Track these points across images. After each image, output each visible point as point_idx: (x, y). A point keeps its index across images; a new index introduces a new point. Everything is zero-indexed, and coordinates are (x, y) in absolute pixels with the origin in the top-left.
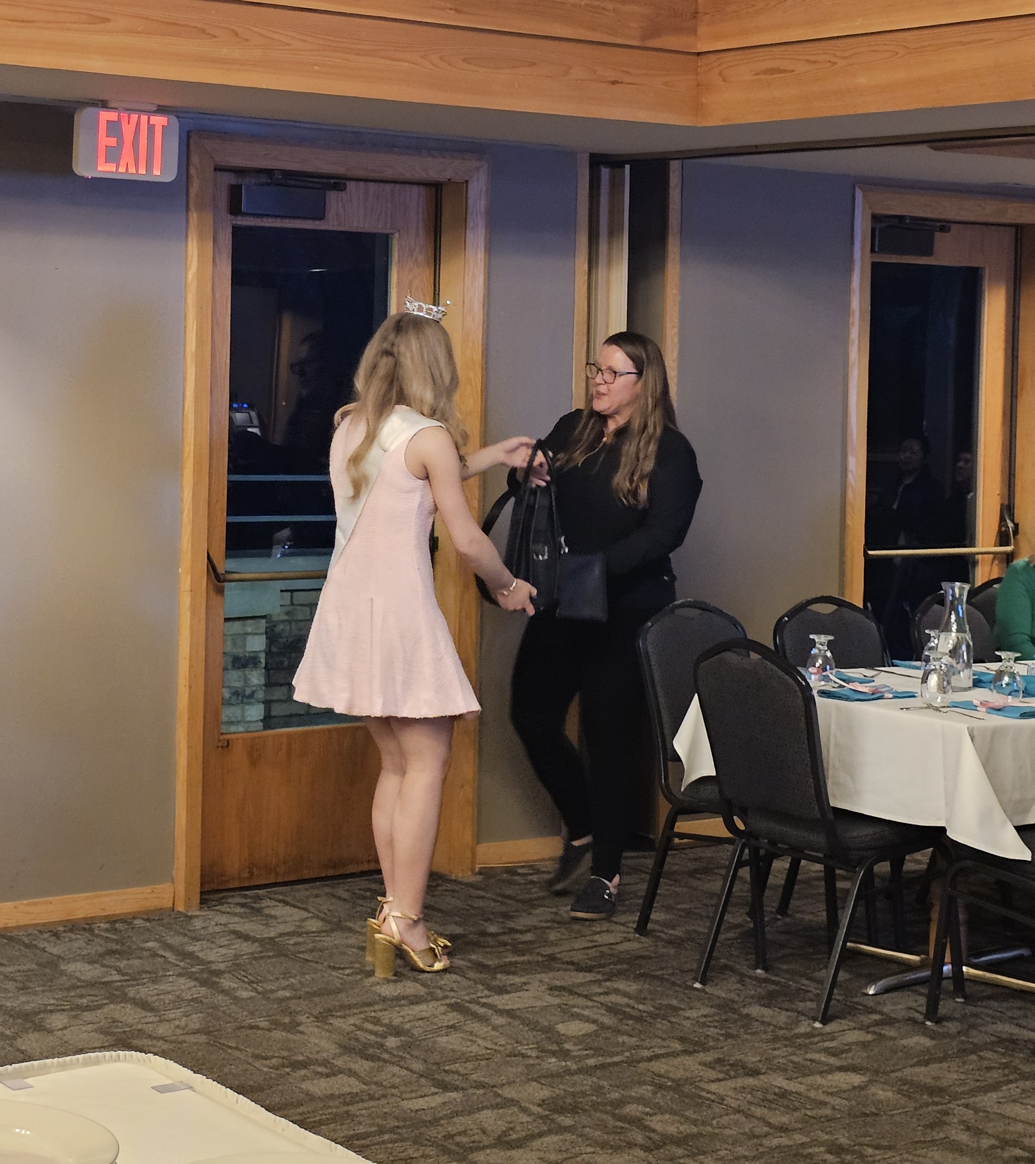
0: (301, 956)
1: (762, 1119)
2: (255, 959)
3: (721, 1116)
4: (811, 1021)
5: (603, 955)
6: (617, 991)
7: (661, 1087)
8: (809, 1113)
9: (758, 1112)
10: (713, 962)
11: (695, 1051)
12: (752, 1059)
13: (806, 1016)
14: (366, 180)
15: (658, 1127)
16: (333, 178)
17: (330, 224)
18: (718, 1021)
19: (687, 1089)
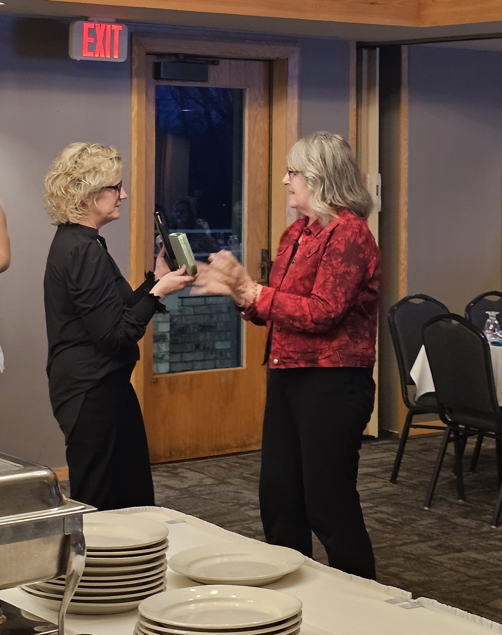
0: (203, 496)
1: (465, 573)
2: (177, 499)
3: (441, 572)
4: (490, 525)
5: (373, 493)
6: (381, 512)
7: (409, 558)
8: (490, 570)
9: (462, 569)
10: (434, 497)
11: (426, 541)
12: (458, 544)
13: (487, 522)
14: (230, 59)
15: (408, 578)
16: (212, 58)
17: (210, 84)
18: (438, 526)
19: (423, 559)
